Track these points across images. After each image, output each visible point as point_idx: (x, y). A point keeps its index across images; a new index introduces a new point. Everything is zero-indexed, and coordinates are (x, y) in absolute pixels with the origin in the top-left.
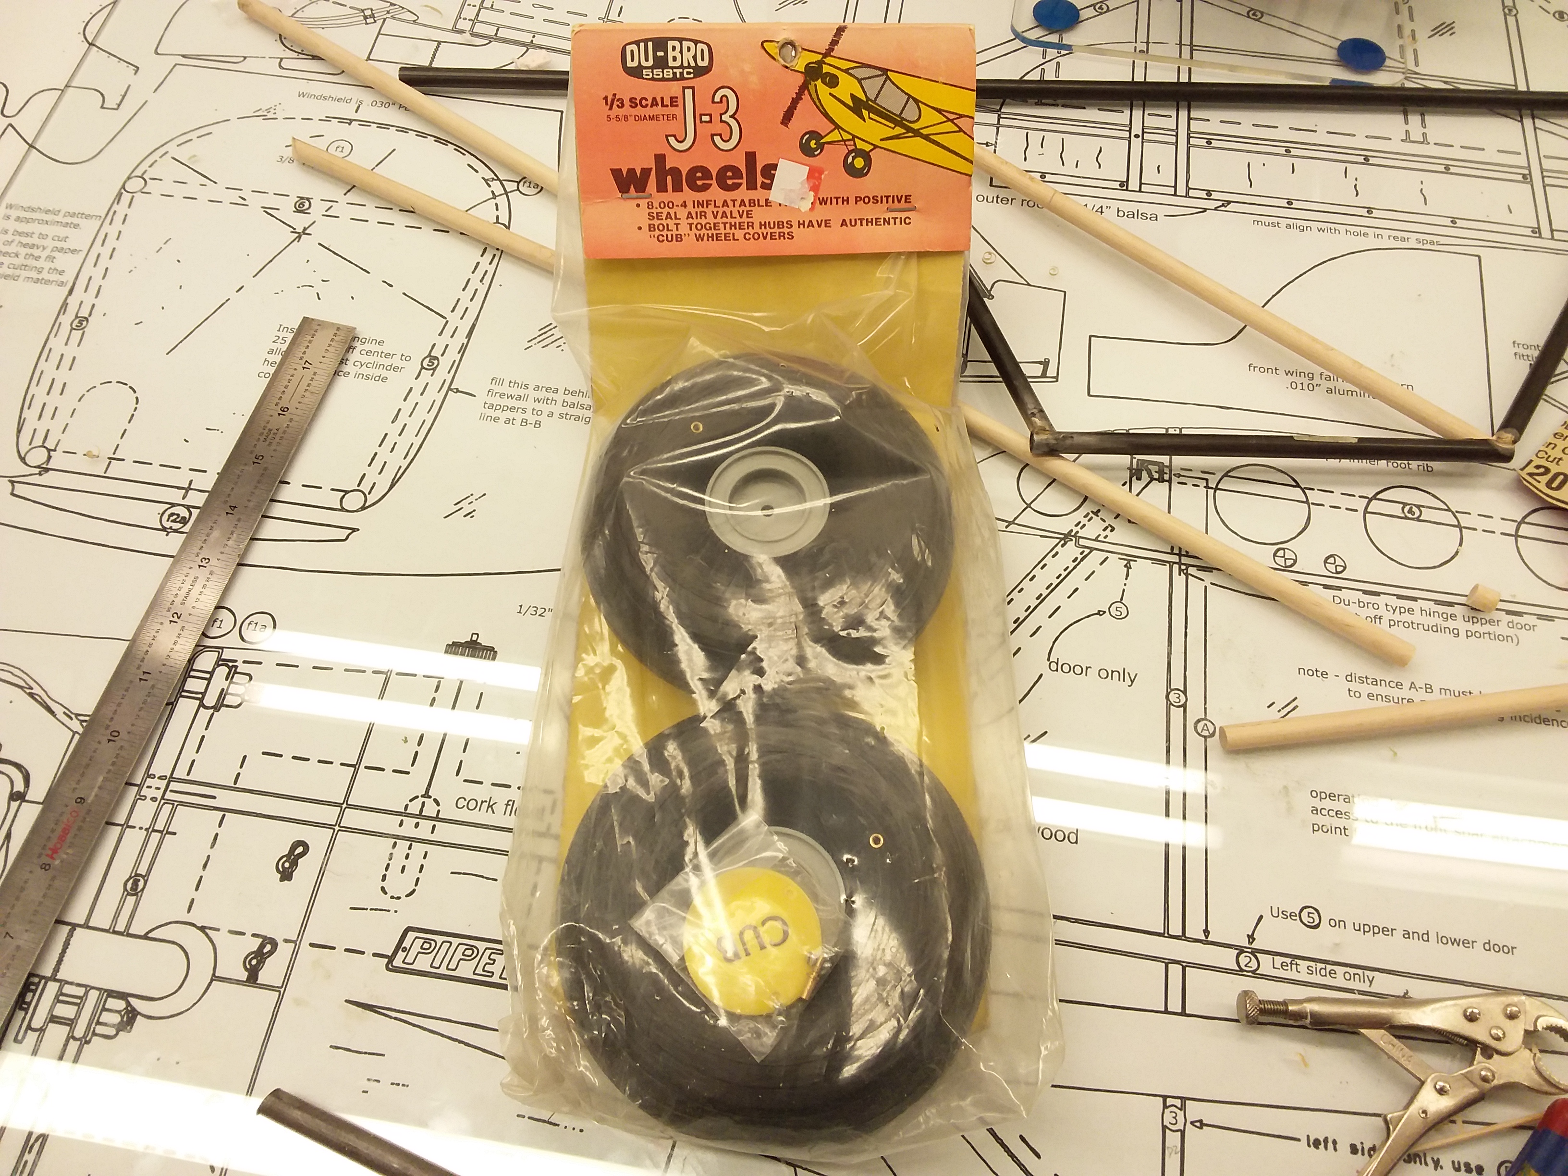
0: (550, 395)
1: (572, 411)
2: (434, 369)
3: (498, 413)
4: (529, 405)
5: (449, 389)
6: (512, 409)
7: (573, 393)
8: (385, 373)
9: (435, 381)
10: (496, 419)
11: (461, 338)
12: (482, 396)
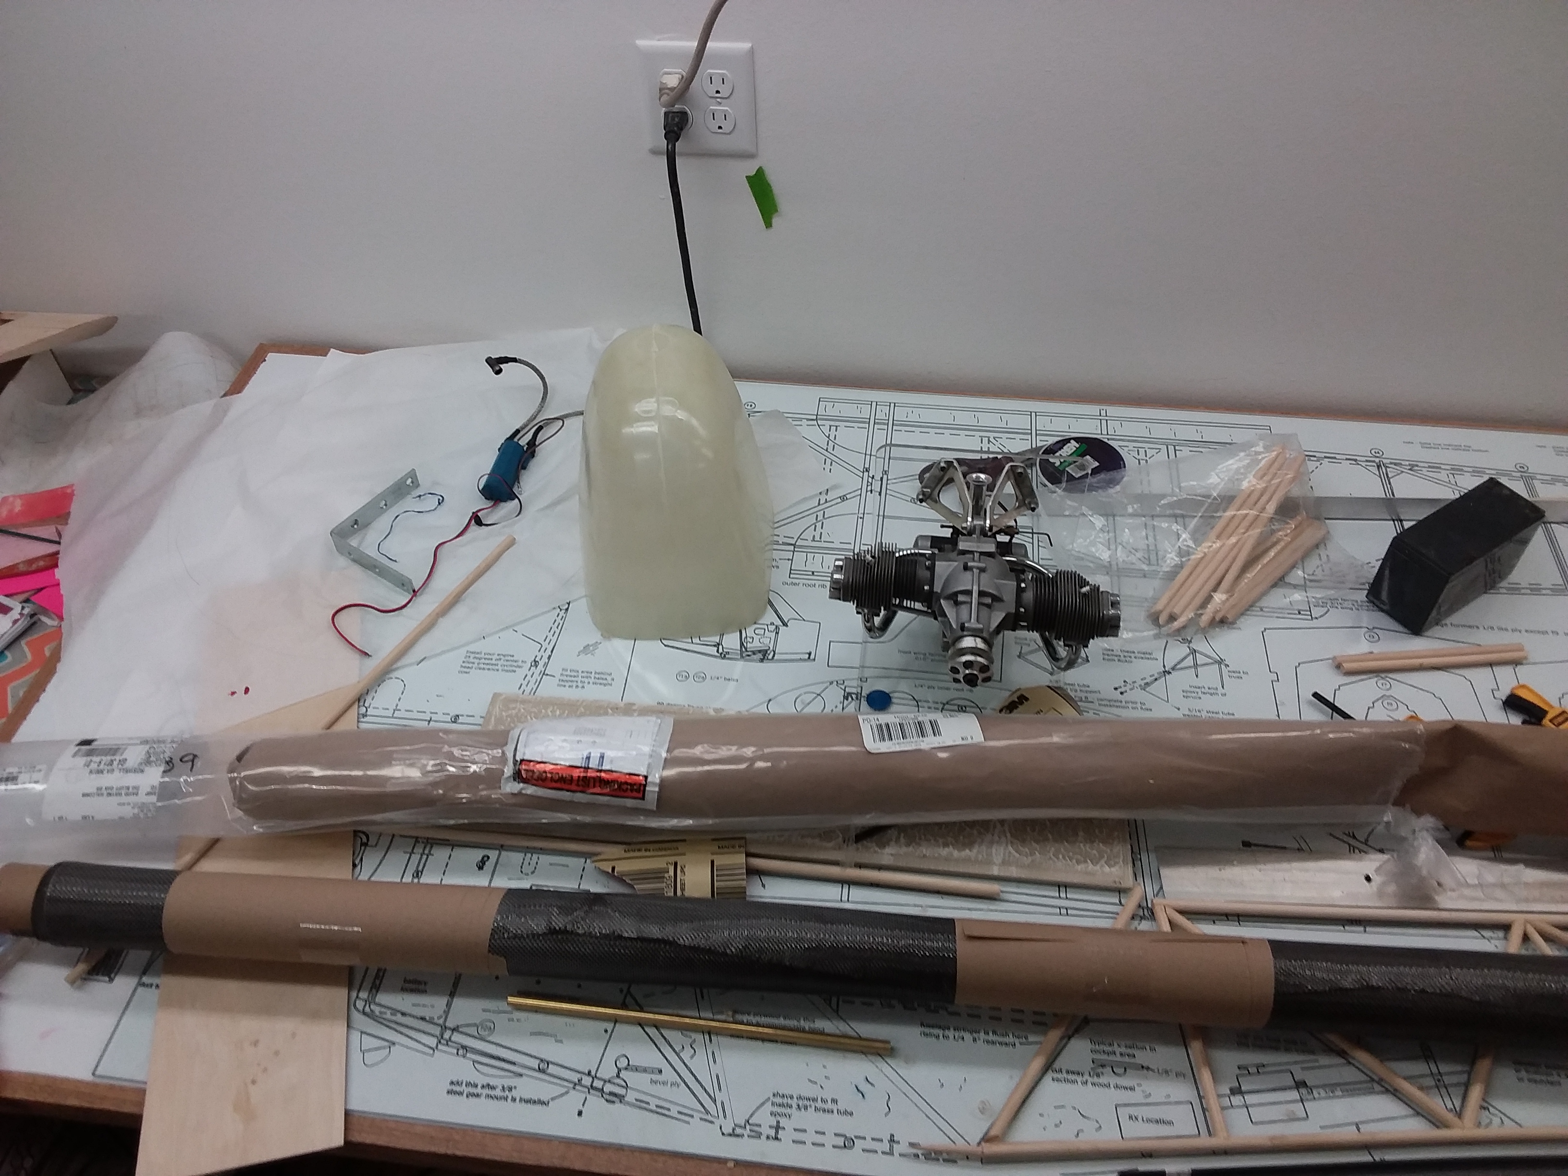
0: (589, 675)
1: (597, 681)
2: (537, 667)
3: (565, 683)
4: (580, 679)
5: (544, 674)
6: (572, 681)
7: (599, 674)
8: (514, 669)
9: (537, 671)
10: (565, 686)
11: (549, 652)
12: (558, 676)
